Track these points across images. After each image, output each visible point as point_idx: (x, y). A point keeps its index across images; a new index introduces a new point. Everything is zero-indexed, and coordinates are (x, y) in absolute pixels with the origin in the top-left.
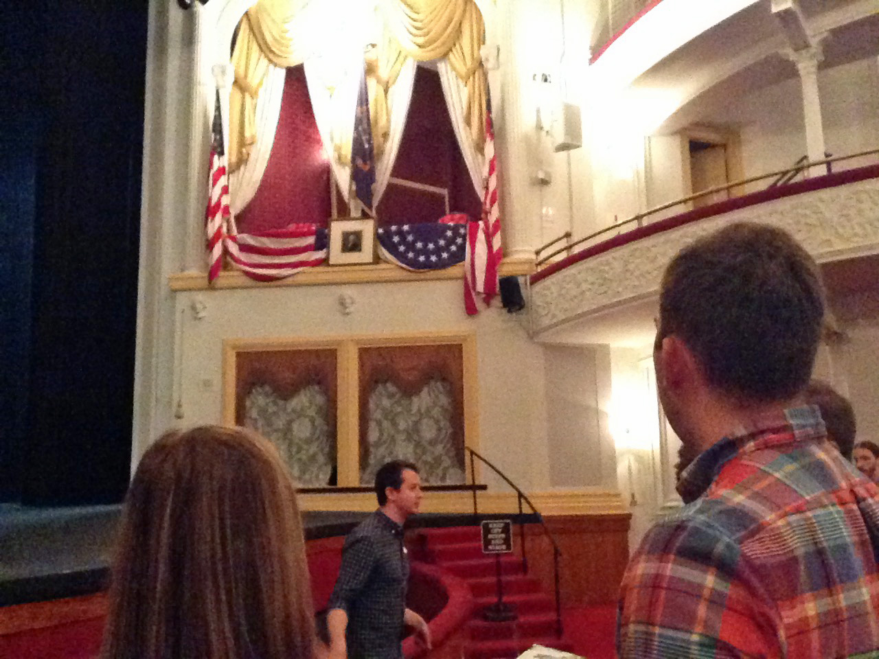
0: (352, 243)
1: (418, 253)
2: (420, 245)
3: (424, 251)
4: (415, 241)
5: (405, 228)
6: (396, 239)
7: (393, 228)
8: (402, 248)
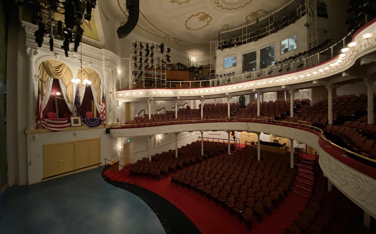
0: (76, 122)
2: (91, 123)
3: (92, 124)
4: (90, 122)
5: (88, 119)
6: (86, 121)
7: (86, 119)
8: (88, 123)
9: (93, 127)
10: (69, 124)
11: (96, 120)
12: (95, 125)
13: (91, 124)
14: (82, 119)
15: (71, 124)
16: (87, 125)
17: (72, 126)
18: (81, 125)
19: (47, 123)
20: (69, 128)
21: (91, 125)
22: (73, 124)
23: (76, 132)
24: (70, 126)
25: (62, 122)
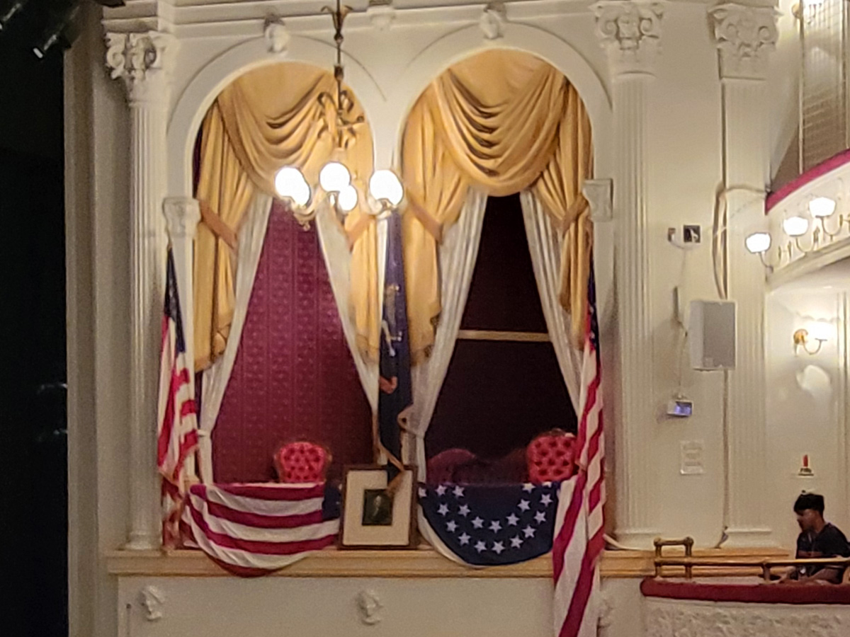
0: (378, 512)
2: (478, 523)
3: (484, 534)
4: (471, 516)
5: (458, 492)
6: (443, 510)
7: (441, 490)
8: (452, 526)
9: (488, 559)
10: (329, 528)
11: (524, 505)
12: (507, 543)
13: (477, 535)
14: (422, 493)
15: (341, 527)
16: (450, 540)
17: (345, 542)
18: (404, 541)
19: (211, 512)
20: (331, 551)
21: (473, 542)
22: (355, 531)
23: (373, 591)
24: (335, 540)
25: (287, 508)
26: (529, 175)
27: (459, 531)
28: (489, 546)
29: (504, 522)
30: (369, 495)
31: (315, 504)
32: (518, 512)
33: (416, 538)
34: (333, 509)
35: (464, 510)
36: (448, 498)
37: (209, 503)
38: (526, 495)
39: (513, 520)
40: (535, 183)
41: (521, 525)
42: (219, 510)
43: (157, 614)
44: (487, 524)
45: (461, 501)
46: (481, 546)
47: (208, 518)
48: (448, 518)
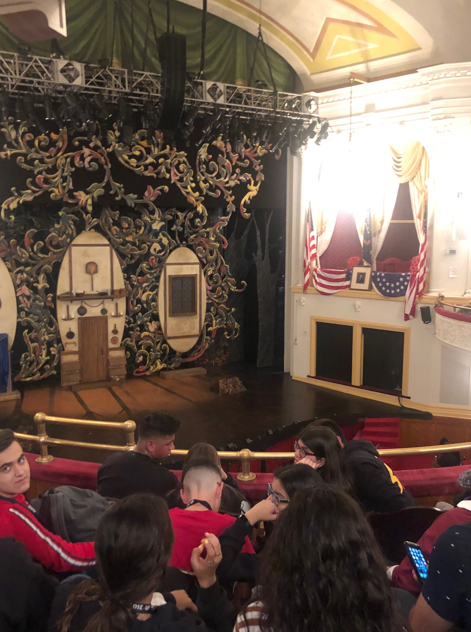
0: (361, 279)
1: (387, 288)
2: (388, 284)
3: (389, 288)
4: (386, 282)
5: (383, 275)
6: (378, 280)
7: (378, 274)
8: (380, 285)
9: (390, 295)
10: (347, 283)
11: (401, 279)
12: (395, 291)
14: (373, 274)
15: (351, 283)
16: (380, 289)
17: (352, 288)
18: (367, 288)
19: (318, 276)
20: (347, 290)
22: (354, 285)
23: (358, 302)
24: (348, 287)
25: (336, 277)
26: (411, 177)
27: (382, 286)
28: (390, 291)
29: (395, 284)
30: (359, 274)
31: (343, 276)
32: (399, 281)
33: (371, 288)
34: (349, 278)
35: (384, 280)
36: (380, 276)
37: (317, 274)
38: (402, 276)
39: (398, 284)
40: (413, 179)
41: (400, 286)
42: (320, 276)
43: (304, 304)
44: (390, 285)
45: (384, 277)
46: (388, 291)
47: (317, 278)
48: (380, 282)
